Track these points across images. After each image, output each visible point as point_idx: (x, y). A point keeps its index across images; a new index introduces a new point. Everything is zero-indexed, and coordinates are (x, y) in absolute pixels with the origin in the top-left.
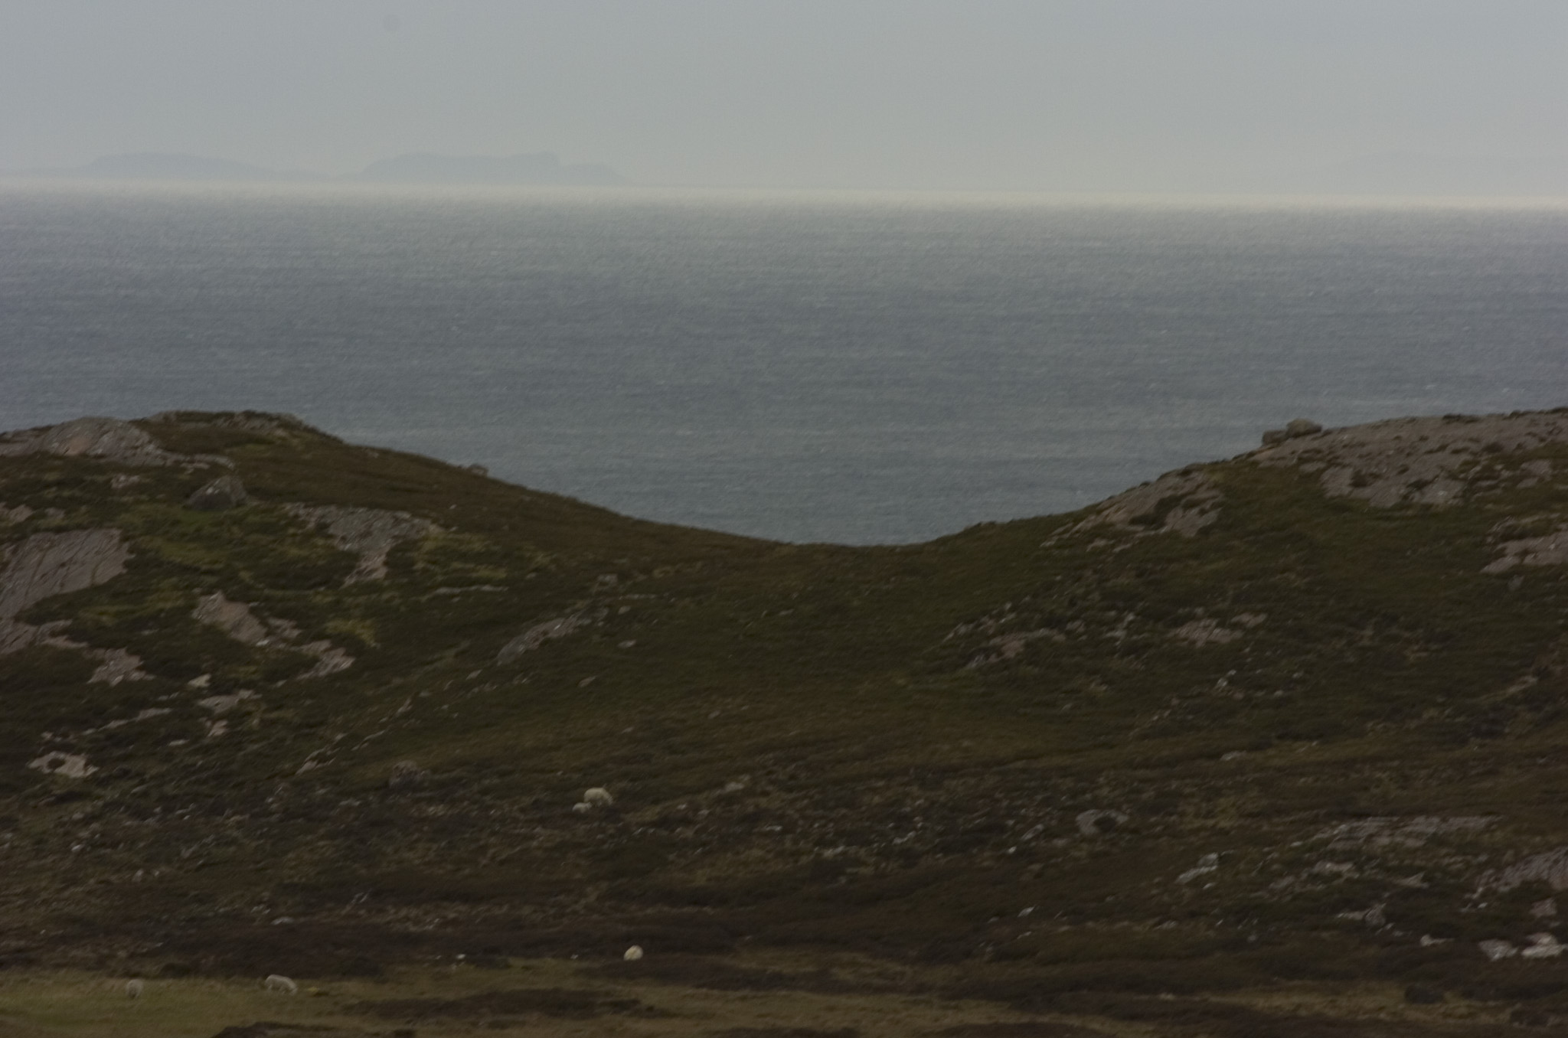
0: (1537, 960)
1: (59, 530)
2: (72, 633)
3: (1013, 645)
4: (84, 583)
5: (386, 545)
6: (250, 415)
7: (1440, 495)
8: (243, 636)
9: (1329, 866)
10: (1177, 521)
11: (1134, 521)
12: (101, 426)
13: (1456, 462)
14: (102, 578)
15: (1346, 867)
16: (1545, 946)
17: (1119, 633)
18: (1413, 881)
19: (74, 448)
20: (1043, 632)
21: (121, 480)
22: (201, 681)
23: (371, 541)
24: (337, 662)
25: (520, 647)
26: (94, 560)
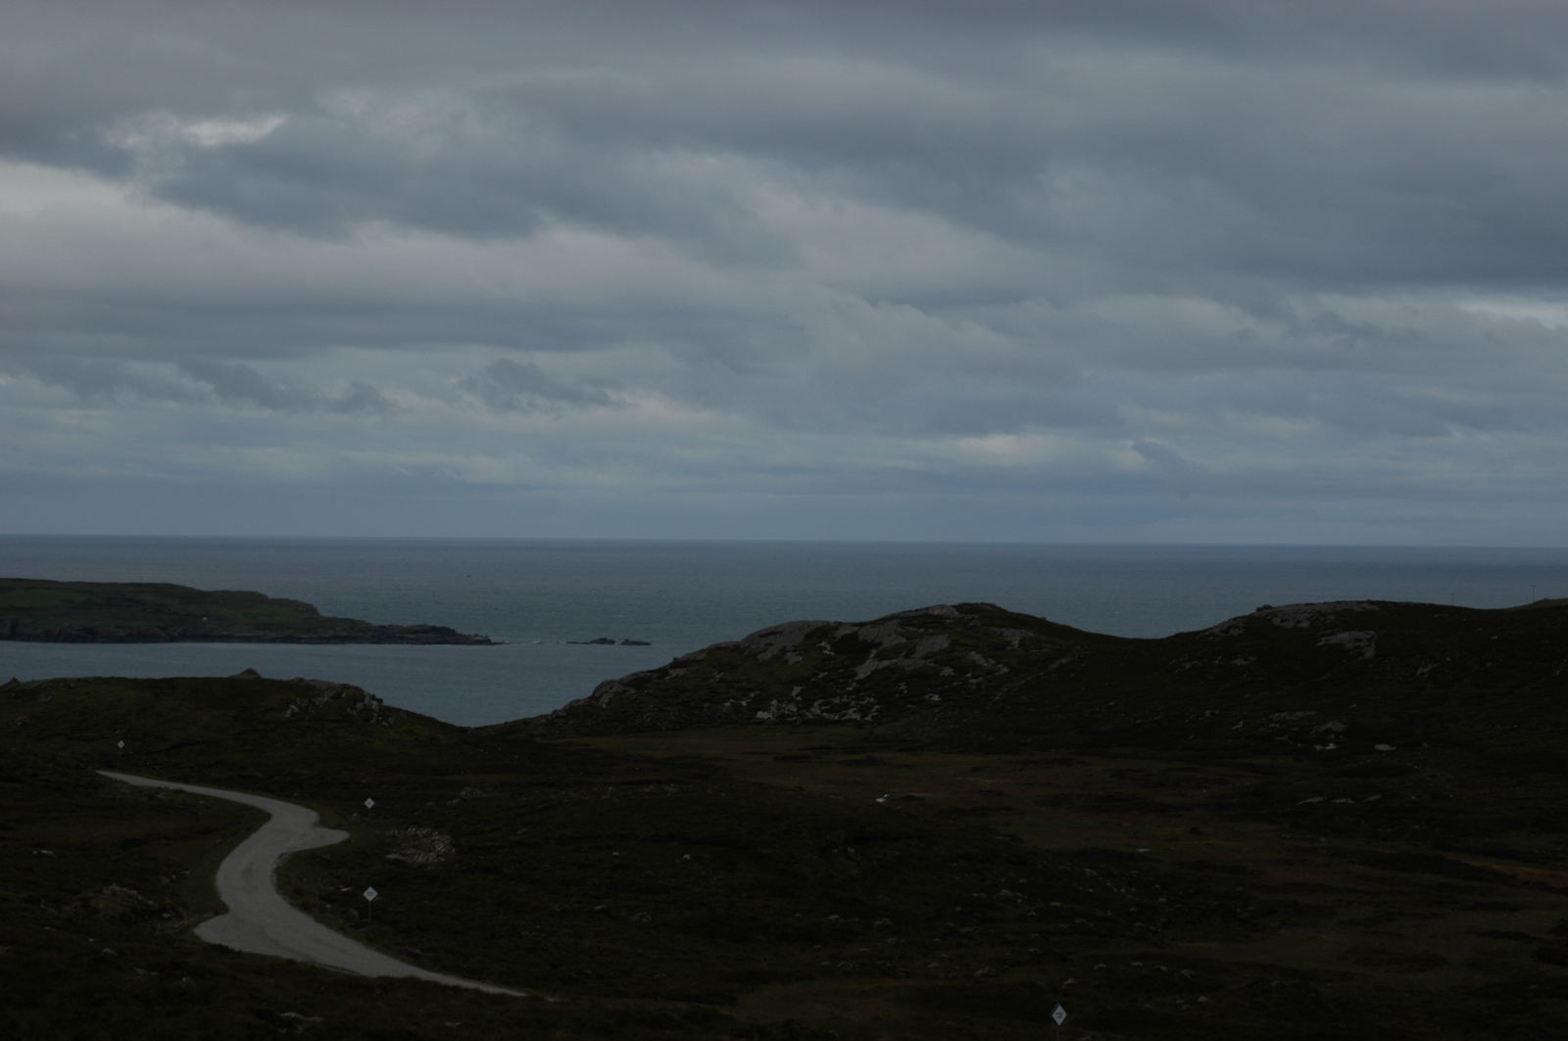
0: (1329, 750)
1: (932, 634)
2: (935, 662)
3: (1188, 665)
4: (938, 648)
5: (1018, 639)
6: (982, 604)
7: (1305, 625)
8: (981, 663)
9: (1273, 725)
10: (1232, 632)
11: (1221, 632)
12: (942, 607)
13: (1309, 616)
14: (943, 648)
15: (1277, 725)
16: (1331, 746)
17: (1217, 662)
18: (1296, 729)
19: (936, 613)
20: (1196, 662)
21: (948, 621)
22: (969, 675)
23: (1014, 637)
24: (1006, 670)
25: (1054, 666)
26: (941, 642)
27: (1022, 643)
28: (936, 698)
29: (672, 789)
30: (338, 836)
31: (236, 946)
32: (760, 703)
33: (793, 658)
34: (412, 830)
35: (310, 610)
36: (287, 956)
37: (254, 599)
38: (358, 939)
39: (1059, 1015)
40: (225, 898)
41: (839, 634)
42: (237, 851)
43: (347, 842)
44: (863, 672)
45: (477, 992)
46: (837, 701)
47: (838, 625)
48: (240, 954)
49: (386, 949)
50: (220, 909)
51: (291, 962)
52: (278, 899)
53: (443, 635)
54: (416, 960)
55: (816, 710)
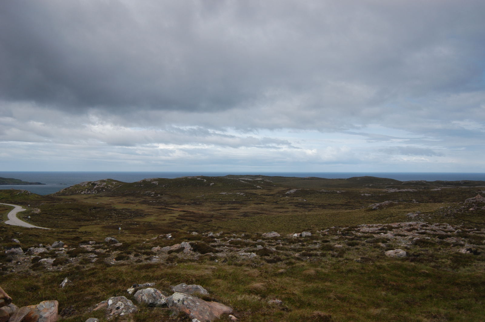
2: (104, 186)
3: (136, 186)
6: (111, 179)
8: (110, 186)
11: (140, 182)
12: (105, 179)
13: (150, 180)
15: (147, 193)
16: (153, 195)
17: (139, 185)
18: (149, 193)
21: (106, 181)
22: (109, 188)
23: (114, 183)
24: (113, 187)
25: (119, 186)
26: (105, 184)
27: (115, 183)
28: (104, 190)
29: (70, 203)
30: (25, 210)
31: (11, 224)
32: (82, 191)
33: (86, 186)
34: (35, 209)
35: (21, 180)
36: (18, 225)
37: (13, 179)
38: (27, 223)
39: (120, 228)
40: (9, 218)
41: (92, 183)
42: (11, 212)
43: (26, 210)
44: (95, 187)
45: (44, 229)
46: (92, 191)
47: (92, 182)
48: (11, 225)
49: (32, 224)
50: (8, 219)
51: (18, 226)
52: (16, 218)
53: (39, 184)
54: (36, 225)
55: (89, 192)
